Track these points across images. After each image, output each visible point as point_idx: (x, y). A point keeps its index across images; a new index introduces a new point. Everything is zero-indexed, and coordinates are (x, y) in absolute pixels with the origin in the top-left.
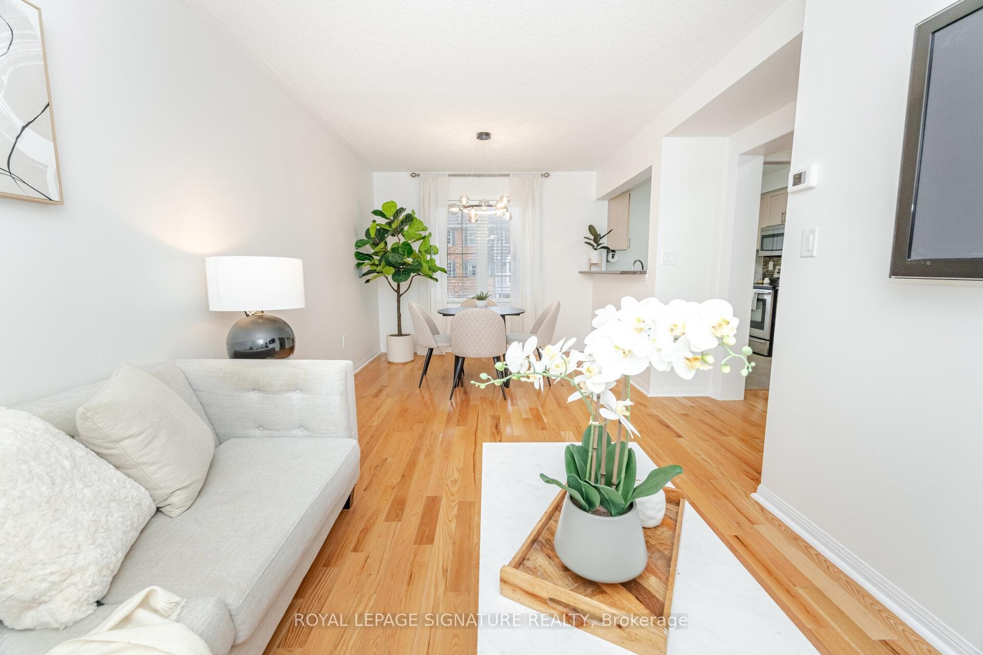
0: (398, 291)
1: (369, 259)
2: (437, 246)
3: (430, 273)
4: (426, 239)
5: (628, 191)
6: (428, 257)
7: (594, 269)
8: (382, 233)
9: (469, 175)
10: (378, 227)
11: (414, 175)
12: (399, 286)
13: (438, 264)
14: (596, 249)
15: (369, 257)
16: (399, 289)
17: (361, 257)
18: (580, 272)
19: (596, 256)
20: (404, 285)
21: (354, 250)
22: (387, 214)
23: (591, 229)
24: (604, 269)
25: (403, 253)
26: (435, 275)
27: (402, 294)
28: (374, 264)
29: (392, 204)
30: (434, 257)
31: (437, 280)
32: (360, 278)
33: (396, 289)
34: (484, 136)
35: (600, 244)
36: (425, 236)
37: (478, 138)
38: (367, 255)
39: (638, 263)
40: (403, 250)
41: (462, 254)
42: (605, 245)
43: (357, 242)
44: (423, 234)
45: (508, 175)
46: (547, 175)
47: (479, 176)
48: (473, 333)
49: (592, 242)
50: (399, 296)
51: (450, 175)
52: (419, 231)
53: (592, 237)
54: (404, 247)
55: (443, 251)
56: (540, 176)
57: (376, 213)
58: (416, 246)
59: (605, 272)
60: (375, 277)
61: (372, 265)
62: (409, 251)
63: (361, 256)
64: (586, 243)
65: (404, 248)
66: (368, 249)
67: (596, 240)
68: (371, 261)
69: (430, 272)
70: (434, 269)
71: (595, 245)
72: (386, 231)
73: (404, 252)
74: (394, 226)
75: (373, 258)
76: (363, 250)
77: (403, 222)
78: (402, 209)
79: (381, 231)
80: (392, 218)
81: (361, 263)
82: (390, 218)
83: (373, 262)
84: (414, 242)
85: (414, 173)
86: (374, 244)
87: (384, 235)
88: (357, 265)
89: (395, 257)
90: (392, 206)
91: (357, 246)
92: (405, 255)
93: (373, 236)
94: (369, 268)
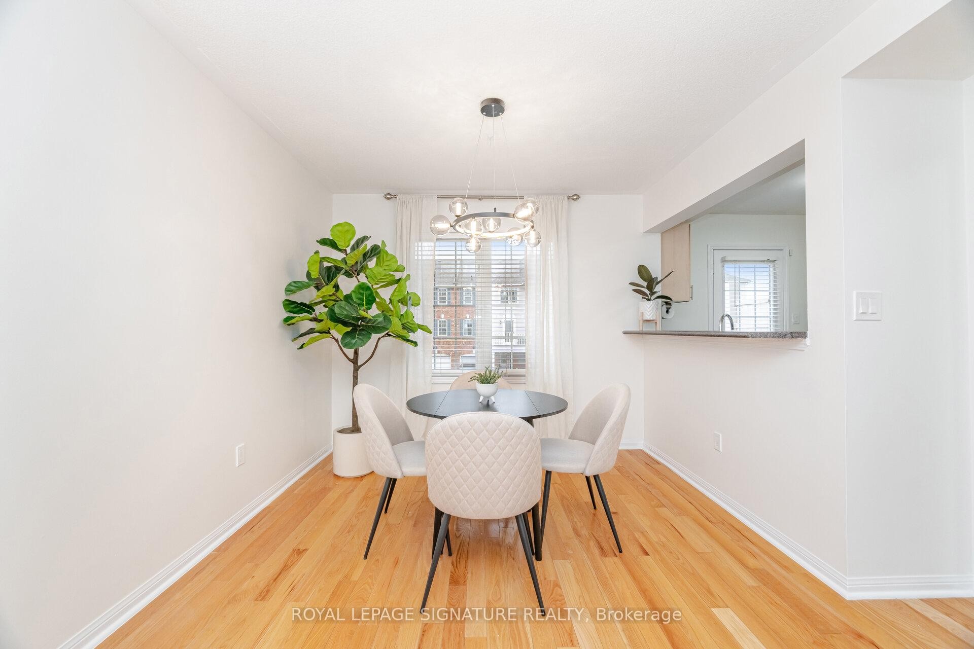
0: (355, 361)
1: (308, 312)
2: (419, 294)
3: (404, 333)
4: (402, 282)
5: (687, 221)
6: (403, 310)
7: (646, 328)
8: (331, 272)
10: (326, 264)
11: (389, 197)
12: (356, 353)
13: (418, 320)
14: (649, 300)
15: (307, 308)
16: (357, 357)
17: (295, 308)
18: (625, 333)
19: (650, 309)
20: (365, 351)
21: (284, 297)
22: (340, 244)
23: (643, 271)
24: (659, 328)
25: (358, 301)
26: (412, 336)
27: (361, 366)
28: (315, 320)
29: (346, 228)
30: (413, 309)
31: (416, 344)
32: (293, 341)
33: (352, 357)
34: (492, 107)
35: (655, 292)
36: (400, 279)
37: (483, 111)
38: (302, 304)
39: (727, 320)
40: (360, 296)
41: (456, 306)
42: (659, 294)
43: (290, 285)
44: (397, 275)
46: (575, 197)
47: (482, 197)
48: (474, 467)
49: (644, 290)
50: (356, 369)
51: (439, 197)
52: (390, 270)
53: (645, 284)
54: (362, 291)
55: (428, 302)
56: (566, 198)
57: (324, 242)
58: (385, 294)
59: (662, 333)
60: (314, 340)
61: (311, 320)
62: (370, 298)
63: (293, 306)
64: (634, 290)
65: (359, 294)
66: (308, 296)
67: (650, 288)
68: (310, 313)
69: (405, 331)
70: (409, 327)
71: (648, 292)
72: (338, 270)
73: (362, 300)
74: (351, 262)
75: (314, 310)
76: (299, 297)
77: (366, 256)
78: (365, 238)
79: (329, 268)
80: (349, 250)
81: (293, 318)
82: (345, 250)
83: (313, 315)
84: (381, 287)
85: (389, 194)
86: (318, 288)
87: (335, 276)
88: (286, 320)
89: (347, 308)
90: (347, 231)
91: (288, 290)
92: (363, 305)
93: (315, 274)
94: (308, 325)
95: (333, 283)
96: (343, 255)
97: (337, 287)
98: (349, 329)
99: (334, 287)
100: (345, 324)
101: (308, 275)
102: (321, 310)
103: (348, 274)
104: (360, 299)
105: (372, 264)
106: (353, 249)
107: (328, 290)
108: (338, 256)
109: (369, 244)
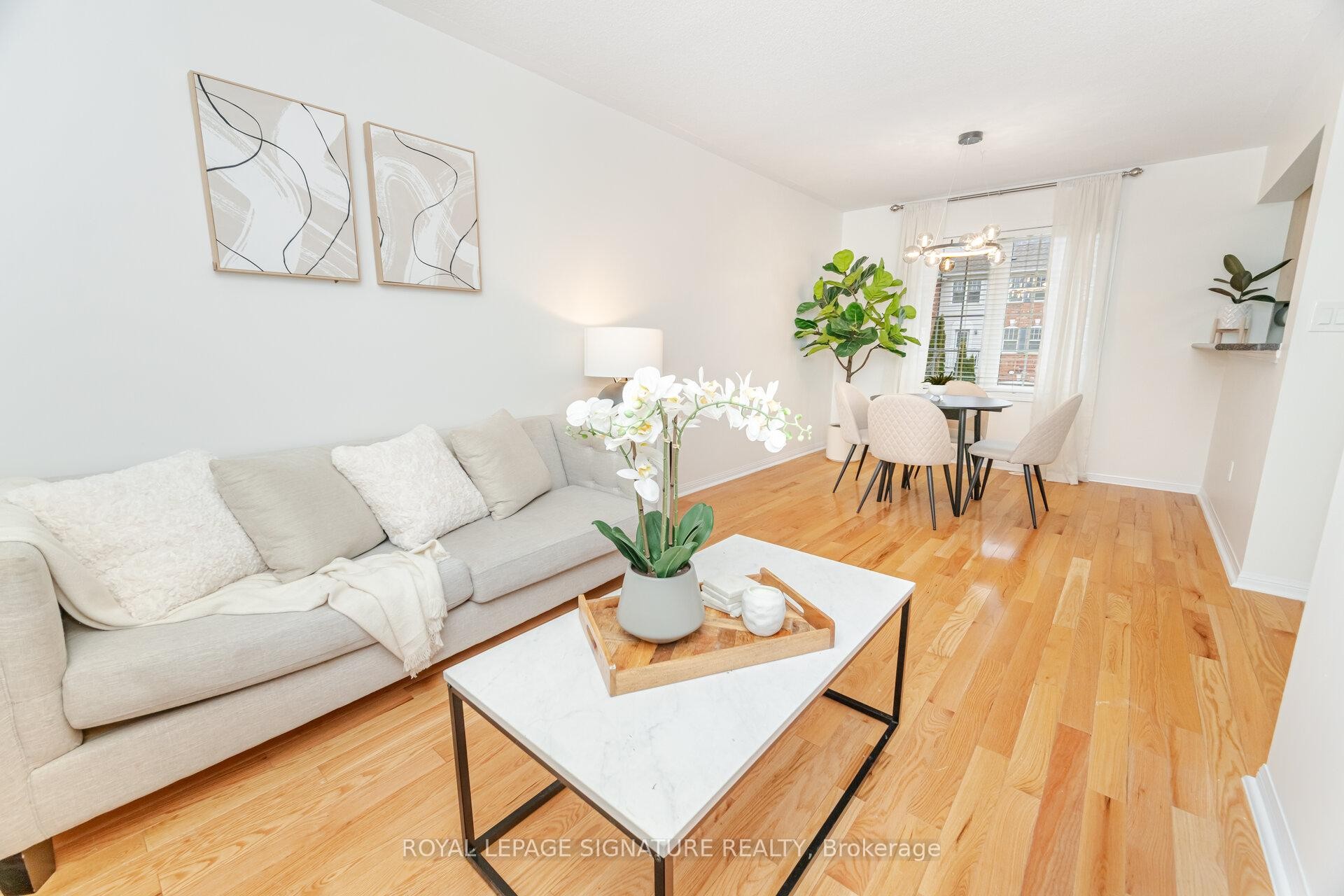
0: (848, 369)
1: (812, 327)
2: (916, 306)
3: (891, 345)
4: (897, 297)
7: (1227, 339)
8: (832, 293)
9: (984, 195)
10: (829, 286)
11: (896, 208)
12: (850, 362)
13: (909, 333)
14: (1237, 302)
15: (813, 324)
16: (851, 365)
17: (804, 324)
19: (1238, 314)
20: (857, 361)
21: (795, 316)
22: (841, 268)
23: (1230, 262)
25: (851, 318)
26: (900, 348)
27: (854, 373)
28: (818, 333)
29: (846, 254)
30: (905, 322)
31: (904, 354)
32: (801, 350)
33: (846, 365)
34: (972, 137)
36: (895, 294)
37: (960, 142)
38: (809, 321)
40: (852, 314)
41: (962, 317)
43: (800, 306)
44: (893, 291)
45: (1054, 185)
46: (1136, 172)
47: (1002, 193)
49: (1228, 288)
50: (850, 375)
51: (950, 200)
52: (885, 286)
53: (1228, 277)
56: (1120, 176)
57: (826, 268)
60: (818, 350)
61: (814, 334)
62: (860, 315)
63: (802, 323)
64: (1217, 290)
65: (853, 311)
66: (814, 314)
67: (1235, 284)
68: (814, 328)
69: (894, 344)
70: (898, 339)
71: (1237, 293)
72: (840, 290)
73: (853, 316)
74: (849, 283)
75: (817, 326)
76: (807, 317)
77: (864, 275)
78: (864, 259)
79: (832, 288)
80: (848, 272)
81: (801, 332)
82: (845, 273)
83: (817, 330)
84: (877, 302)
85: (896, 206)
86: (822, 307)
87: (836, 294)
88: (797, 334)
89: (841, 323)
90: (847, 257)
91: (800, 311)
92: (854, 320)
93: (819, 297)
94: (812, 339)
95: (833, 303)
96: (842, 277)
97: (836, 305)
98: (844, 340)
99: (835, 305)
100: (839, 337)
101: (815, 297)
102: (822, 326)
103: (847, 293)
104: (852, 316)
105: (870, 281)
106: (853, 270)
107: (829, 308)
108: (839, 279)
109: (865, 266)
